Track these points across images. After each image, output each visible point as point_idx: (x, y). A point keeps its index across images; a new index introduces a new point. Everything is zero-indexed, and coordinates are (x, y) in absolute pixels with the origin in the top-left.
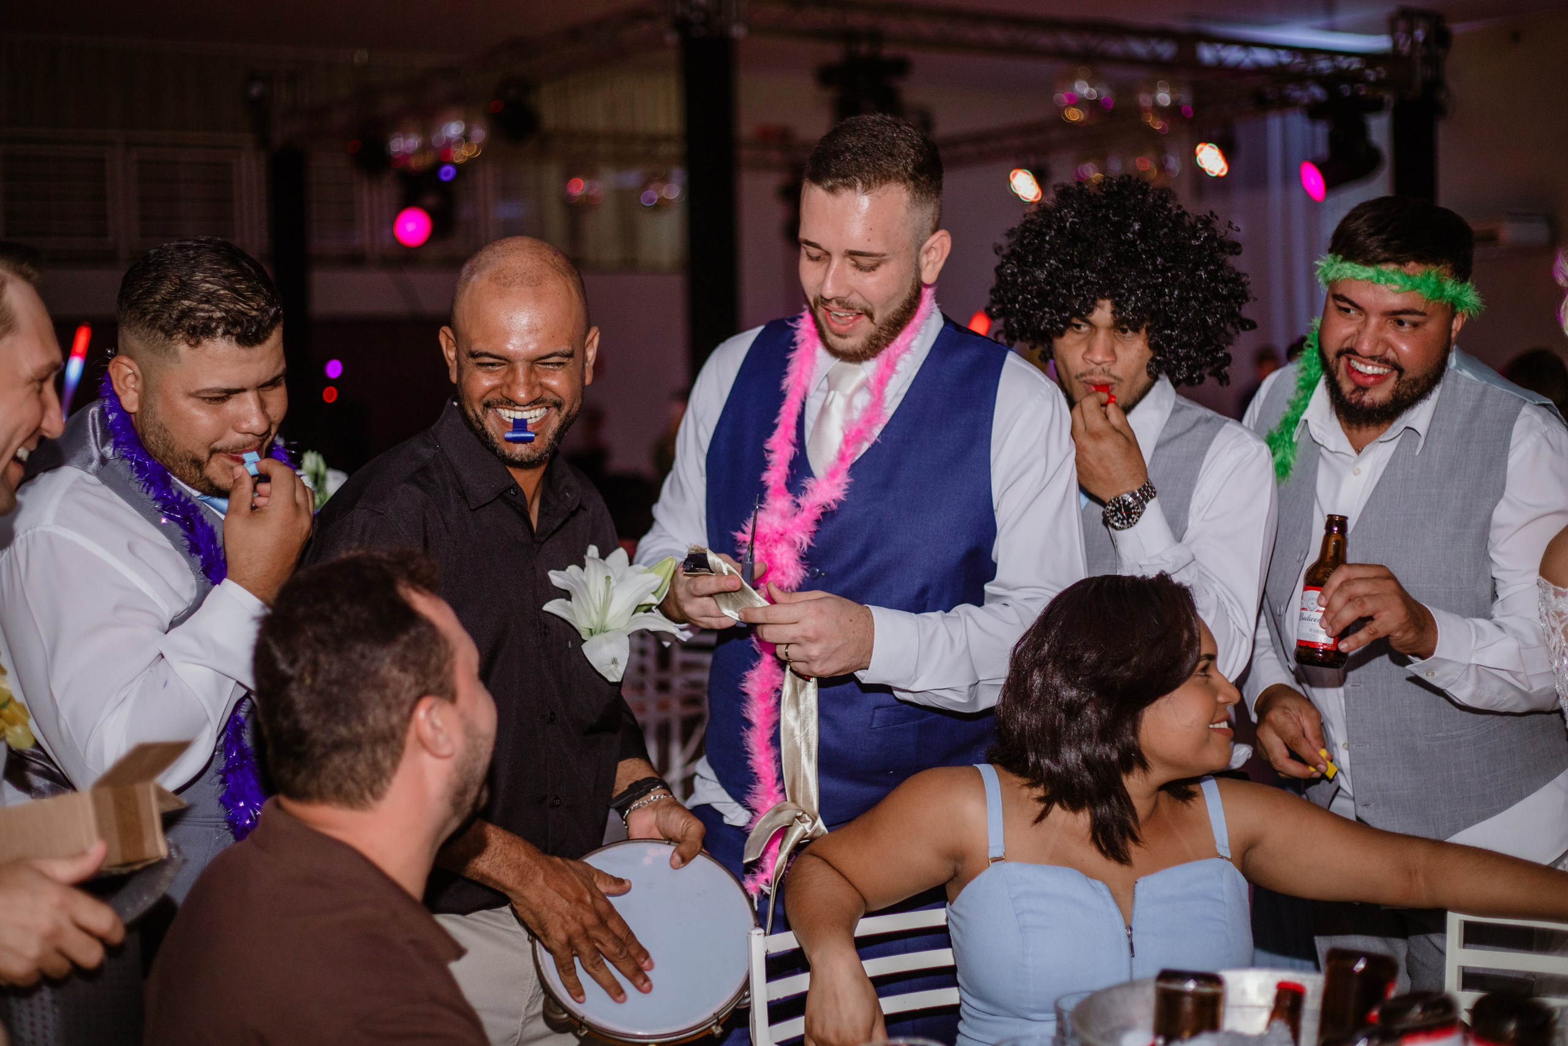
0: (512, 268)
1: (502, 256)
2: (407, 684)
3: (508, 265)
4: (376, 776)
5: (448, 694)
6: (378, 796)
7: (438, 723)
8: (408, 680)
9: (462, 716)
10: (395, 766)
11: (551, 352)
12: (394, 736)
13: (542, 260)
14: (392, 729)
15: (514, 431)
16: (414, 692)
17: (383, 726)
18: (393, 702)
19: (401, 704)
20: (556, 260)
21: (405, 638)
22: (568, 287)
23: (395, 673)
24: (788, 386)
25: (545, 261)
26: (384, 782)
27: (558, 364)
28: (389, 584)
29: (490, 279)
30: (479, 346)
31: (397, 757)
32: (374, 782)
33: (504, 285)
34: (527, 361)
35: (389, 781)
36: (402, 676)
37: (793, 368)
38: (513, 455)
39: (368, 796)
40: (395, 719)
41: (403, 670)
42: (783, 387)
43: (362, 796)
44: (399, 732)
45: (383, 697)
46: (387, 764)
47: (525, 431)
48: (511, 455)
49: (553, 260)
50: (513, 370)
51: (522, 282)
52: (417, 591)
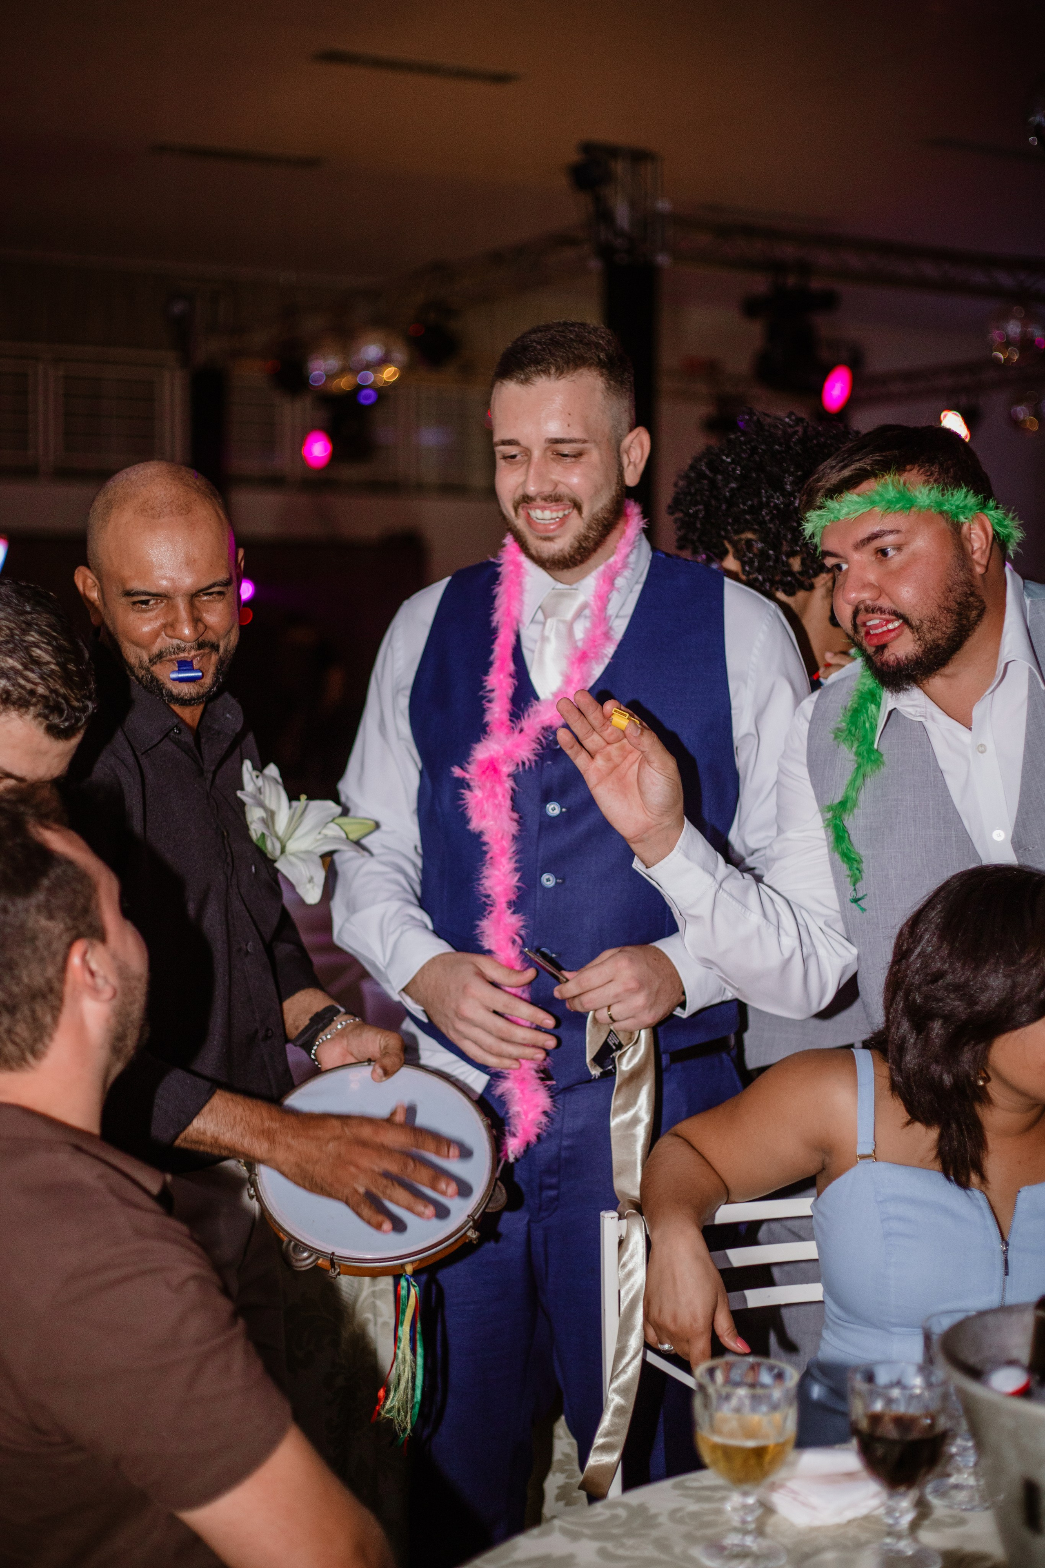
0: (157, 497)
1: (143, 485)
2: (57, 931)
3: (153, 494)
4: (37, 1034)
5: (98, 934)
6: (37, 1055)
7: (94, 966)
8: (56, 927)
9: (114, 956)
10: (55, 1020)
11: (211, 583)
12: (51, 990)
13: (184, 484)
14: (49, 982)
15: (179, 671)
16: (66, 938)
17: (39, 981)
18: (46, 954)
19: (54, 954)
20: (198, 483)
21: (46, 882)
22: (215, 510)
23: (43, 922)
24: (498, 622)
25: (188, 485)
26: (46, 1040)
27: (220, 593)
28: (17, 825)
29: (135, 512)
30: (136, 585)
31: (56, 1010)
32: (35, 1041)
33: (153, 517)
34: (187, 595)
35: (51, 1038)
36: (50, 924)
37: (501, 602)
38: (182, 694)
39: (30, 1057)
40: (51, 971)
41: (51, 917)
42: (494, 624)
43: (23, 1059)
44: (56, 985)
45: (35, 950)
46: (48, 1019)
47: (192, 670)
48: (180, 694)
49: (195, 483)
50: (172, 607)
51: (171, 511)
52: (48, 828)
